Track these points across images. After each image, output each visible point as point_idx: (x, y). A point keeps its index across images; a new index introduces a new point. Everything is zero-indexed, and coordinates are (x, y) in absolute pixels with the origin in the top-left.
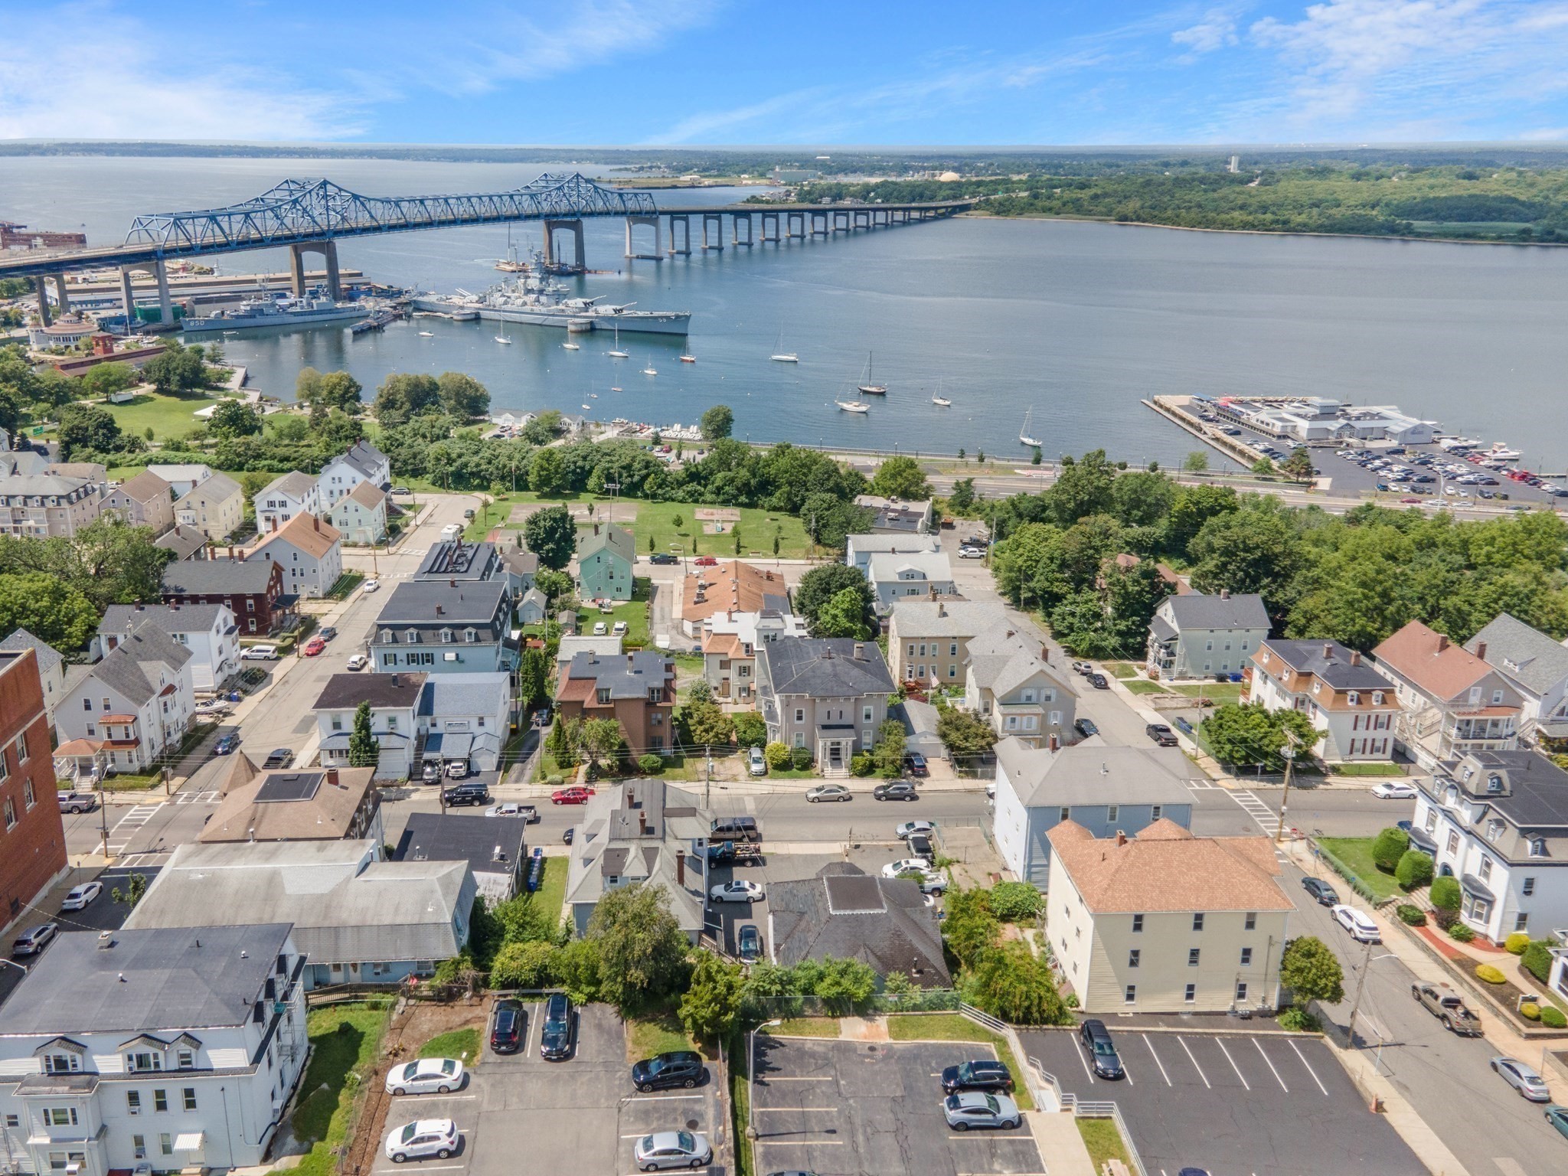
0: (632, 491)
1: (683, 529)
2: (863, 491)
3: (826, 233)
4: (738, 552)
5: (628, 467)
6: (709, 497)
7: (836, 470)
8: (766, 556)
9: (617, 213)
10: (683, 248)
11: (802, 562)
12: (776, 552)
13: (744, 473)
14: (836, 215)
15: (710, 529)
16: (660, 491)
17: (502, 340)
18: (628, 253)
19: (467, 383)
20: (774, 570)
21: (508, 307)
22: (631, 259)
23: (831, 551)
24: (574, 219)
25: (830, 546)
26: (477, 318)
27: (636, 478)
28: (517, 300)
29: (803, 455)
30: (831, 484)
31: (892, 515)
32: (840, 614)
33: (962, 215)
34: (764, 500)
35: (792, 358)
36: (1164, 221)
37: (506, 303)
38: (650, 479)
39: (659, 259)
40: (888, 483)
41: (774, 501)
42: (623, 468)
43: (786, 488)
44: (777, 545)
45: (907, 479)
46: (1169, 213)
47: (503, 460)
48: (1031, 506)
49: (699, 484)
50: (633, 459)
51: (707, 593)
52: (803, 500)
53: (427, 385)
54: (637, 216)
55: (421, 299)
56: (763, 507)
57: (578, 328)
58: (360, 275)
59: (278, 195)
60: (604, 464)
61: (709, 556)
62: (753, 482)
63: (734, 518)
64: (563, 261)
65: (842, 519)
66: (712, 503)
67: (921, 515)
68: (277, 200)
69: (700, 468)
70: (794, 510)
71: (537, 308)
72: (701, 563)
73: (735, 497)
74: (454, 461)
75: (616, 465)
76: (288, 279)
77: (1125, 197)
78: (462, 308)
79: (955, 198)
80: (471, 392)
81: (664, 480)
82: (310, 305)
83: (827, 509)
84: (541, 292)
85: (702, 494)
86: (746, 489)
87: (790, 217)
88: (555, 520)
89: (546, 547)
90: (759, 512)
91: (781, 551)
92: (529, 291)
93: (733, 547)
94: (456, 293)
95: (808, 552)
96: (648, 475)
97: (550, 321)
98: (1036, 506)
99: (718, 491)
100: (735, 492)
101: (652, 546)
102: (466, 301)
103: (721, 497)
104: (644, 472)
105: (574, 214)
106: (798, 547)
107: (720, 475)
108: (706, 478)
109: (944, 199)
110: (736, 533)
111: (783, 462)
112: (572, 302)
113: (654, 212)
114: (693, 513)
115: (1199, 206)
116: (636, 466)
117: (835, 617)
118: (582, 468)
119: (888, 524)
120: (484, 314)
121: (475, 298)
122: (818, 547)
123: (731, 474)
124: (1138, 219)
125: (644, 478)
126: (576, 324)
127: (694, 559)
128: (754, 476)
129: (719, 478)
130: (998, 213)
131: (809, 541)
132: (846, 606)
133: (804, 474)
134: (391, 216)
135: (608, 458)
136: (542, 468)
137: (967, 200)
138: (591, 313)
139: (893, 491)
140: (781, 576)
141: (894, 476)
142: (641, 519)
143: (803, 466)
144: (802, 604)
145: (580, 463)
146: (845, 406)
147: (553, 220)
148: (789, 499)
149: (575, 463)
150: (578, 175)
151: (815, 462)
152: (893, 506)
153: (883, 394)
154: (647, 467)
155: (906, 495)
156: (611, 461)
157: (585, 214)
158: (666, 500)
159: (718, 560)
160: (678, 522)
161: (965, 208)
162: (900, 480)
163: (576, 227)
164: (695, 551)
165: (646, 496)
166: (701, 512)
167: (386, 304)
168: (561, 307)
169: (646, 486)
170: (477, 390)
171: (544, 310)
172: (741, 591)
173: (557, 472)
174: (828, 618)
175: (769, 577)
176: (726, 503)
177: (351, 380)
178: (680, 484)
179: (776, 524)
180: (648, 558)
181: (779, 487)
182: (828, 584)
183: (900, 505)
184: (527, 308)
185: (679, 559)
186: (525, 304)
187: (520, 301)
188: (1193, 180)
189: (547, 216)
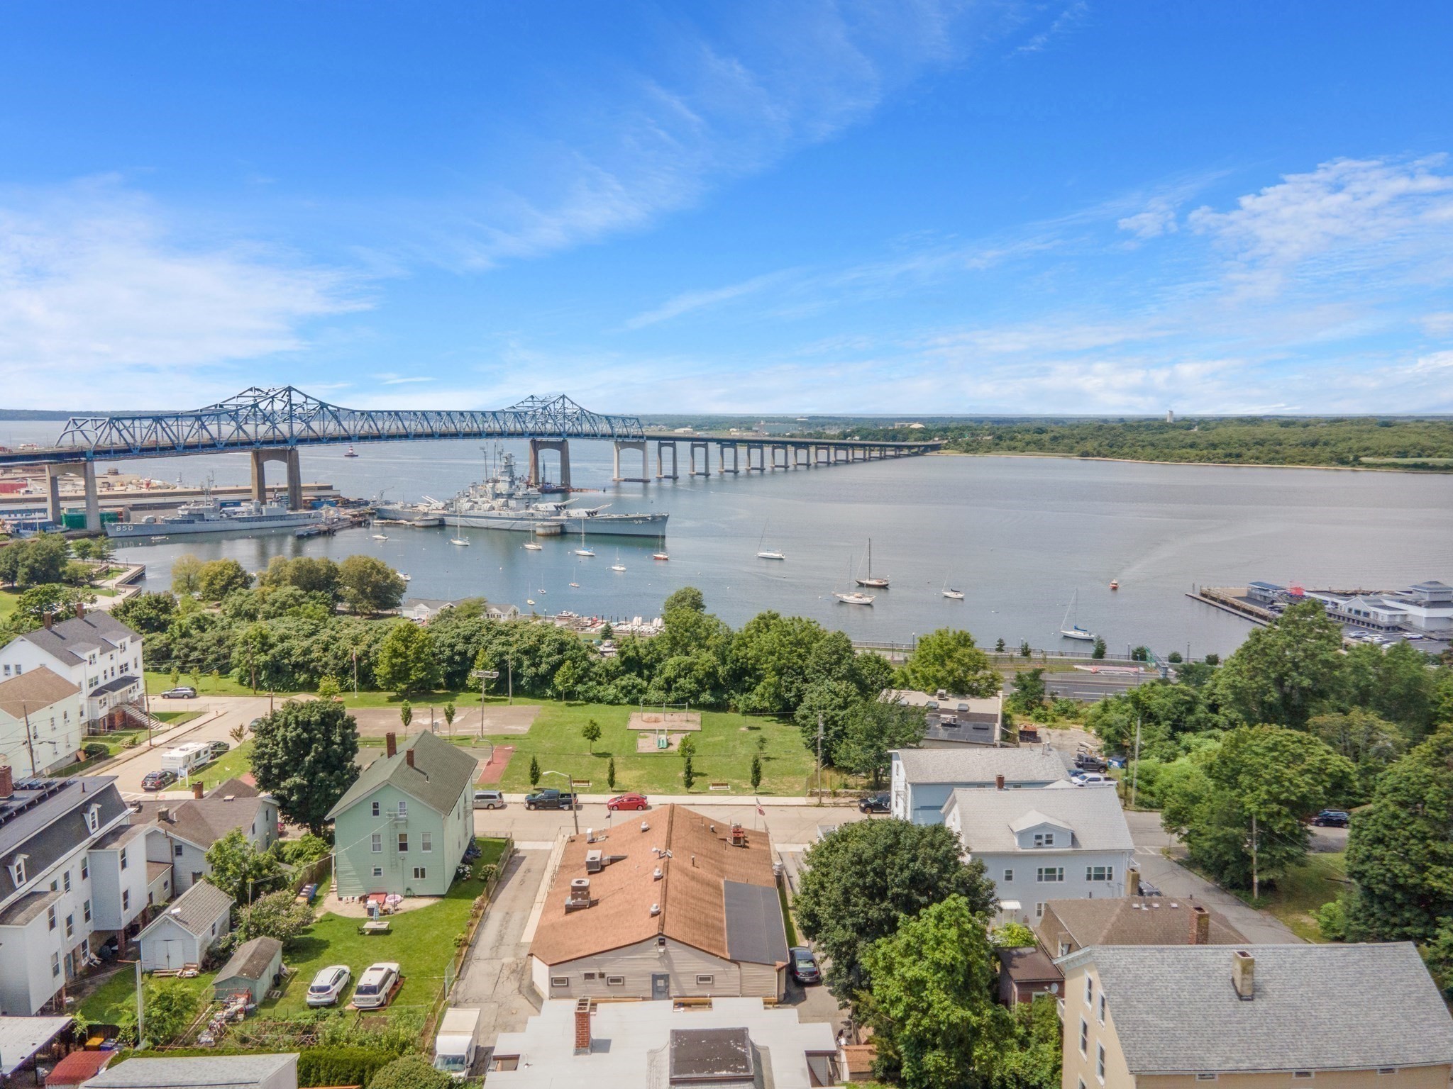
0: (538, 687)
1: (601, 744)
2: (890, 684)
3: (808, 465)
4: (689, 784)
5: (531, 652)
6: (654, 695)
7: (849, 649)
8: (738, 790)
9: (603, 436)
10: (671, 473)
11: (802, 800)
12: (756, 783)
13: (707, 659)
14: (817, 449)
15: (647, 745)
16: (579, 688)
17: (458, 542)
18: (615, 477)
19: (374, 567)
20: (750, 822)
21: (475, 512)
22: (619, 482)
23: (851, 780)
24: (560, 439)
25: (849, 771)
26: (441, 525)
27: (543, 668)
28: (484, 505)
29: (797, 626)
30: (843, 669)
31: (948, 717)
32: (931, 979)
33: (934, 453)
34: (739, 700)
35: (778, 555)
36: (1124, 456)
37: (472, 508)
38: (563, 669)
39: (646, 482)
40: (930, 671)
41: (754, 699)
42: (526, 652)
43: (771, 678)
44: (757, 771)
45: (960, 662)
46: (1126, 450)
47: (344, 643)
48: (1169, 702)
49: (640, 675)
50: (541, 639)
51: (597, 885)
52: (800, 698)
53: (325, 570)
54: (624, 441)
55: (385, 507)
56: (736, 710)
57: (548, 531)
58: (330, 488)
59: (240, 401)
60: (496, 647)
61: (636, 793)
62: (721, 671)
63: (690, 727)
64: (547, 480)
65: (870, 722)
66: (659, 704)
67: (993, 718)
68: (237, 406)
69: (642, 651)
70: (786, 713)
71: (504, 513)
72: (619, 806)
73: (695, 695)
74: (272, 646)
75: (513, 649)
76: (249, 491)
77: (1082, 439)
78: (426, 514)
79: (924, 440)
80: (375, 577)
81: (586, 670)
82: (258, 510)
83: (844, 707)
84: (510, 496)
85: (641, 691)
86: (711, 681)
87: (774, 448)
88: (306, 726)
89: (288, 783)
90: (730, 716)
91: (764, 781)
92: (497, 496)
93: (682, 774)
94: (423, 501)
95: (811, 781)
96: (561, 663)
97: (519, 525)
98: (1176, 704)
99: (669, 685)
100: (694, 687)
101: (535, 776)
102: (434, 507)
103: (673, 695)
104: (556, 657)
105: (560, 435)
106: (793, 773)
107: (671, 661)
108: (651, 667)
109: (916, 440)
110: (688, 750)
111: (768, 639)
112: (542, 506)
113: (642, 437)
114: (628, 719)
115: (1153, 445)
116: (545, 649)
117: (914, 987)
118: (463, 654)
119: (943, 734)
120: (449, 520)
121: (441, 504)
122: (829, 774)
123: (689, 659)
124: (1099, 454)
125: (555, 667)
126: (544, 527)
127: (607, 798)
128: (724, 663)
129: (670, 666)
130: (967, 451)
131: (811, 763)
132: (948, 954)
133: (800, 656)
134: (363, 427)
135: (503, 638)
136: (395, 654)
137: (936, 441)
138: (563, 517)
139: (939, 682)
140: (764, 837)
141: (940, 660)
142: (536, 730)
143: (799, 643)
144: (811, 916)
145: (460, 647)
146: (846, 598)
147: (538, 441)
148: (777, 696)
149: (452, 646)
150: (564, 397)
151: (816, 636)
152: (943, 705)
153: (885, 587)
154: (560, 651)
155: (960, 688)
156: (508, 644)
157: (570, 435)
158: (589, 700)
159: (652, 800)
160: (593, 733)
161: (936, 448)
162: (950, 665)
163: (562, 447)
164: (612, 782)
165: (559, 696)
166: (639, 719)
167: (346, 513)
168: (531, 511)
169: (558, 680)
170: (387, 577)
171: (512, 514)
172: (674, 876)
173: (418, 659)
174: (895, 990)
175: (739, 839)
176: (679, 704)
177: (238, 569)
178: (611, 676)
179: (756, 734)
180: (521, 798)
181: (759, 679)
182: (880, 874)
183: (954, 703)
184: (495, 513)
185: (581, 798)
186: (492, 508)
187: (487, 506)
188: (1139, 426)
189: (531, 434)
